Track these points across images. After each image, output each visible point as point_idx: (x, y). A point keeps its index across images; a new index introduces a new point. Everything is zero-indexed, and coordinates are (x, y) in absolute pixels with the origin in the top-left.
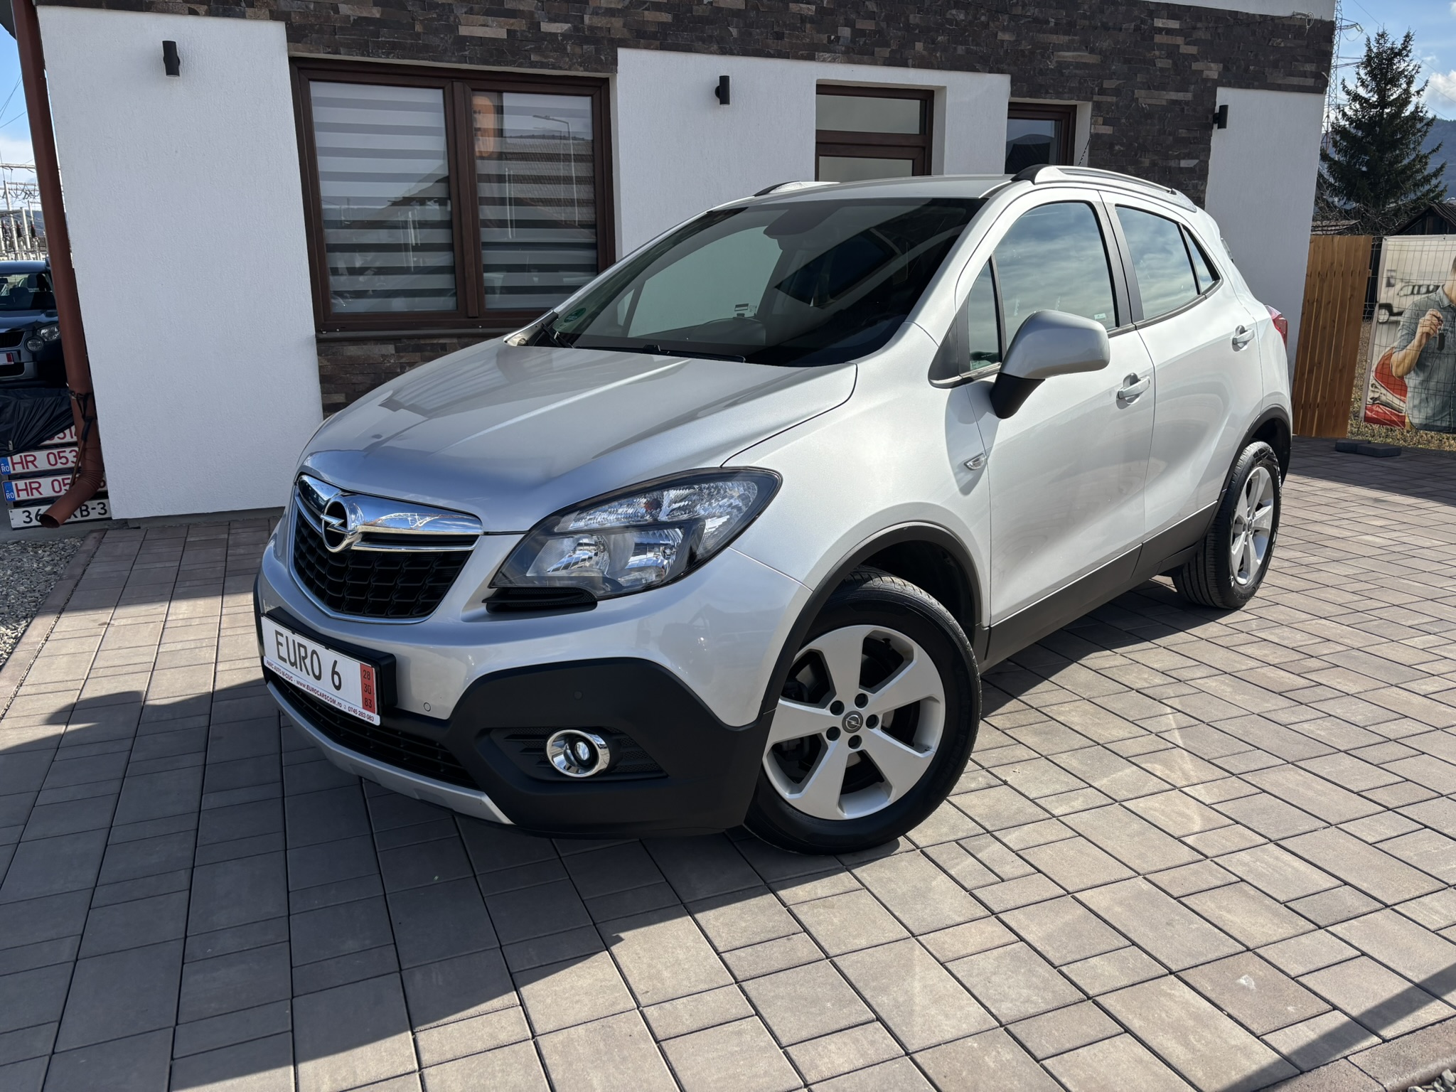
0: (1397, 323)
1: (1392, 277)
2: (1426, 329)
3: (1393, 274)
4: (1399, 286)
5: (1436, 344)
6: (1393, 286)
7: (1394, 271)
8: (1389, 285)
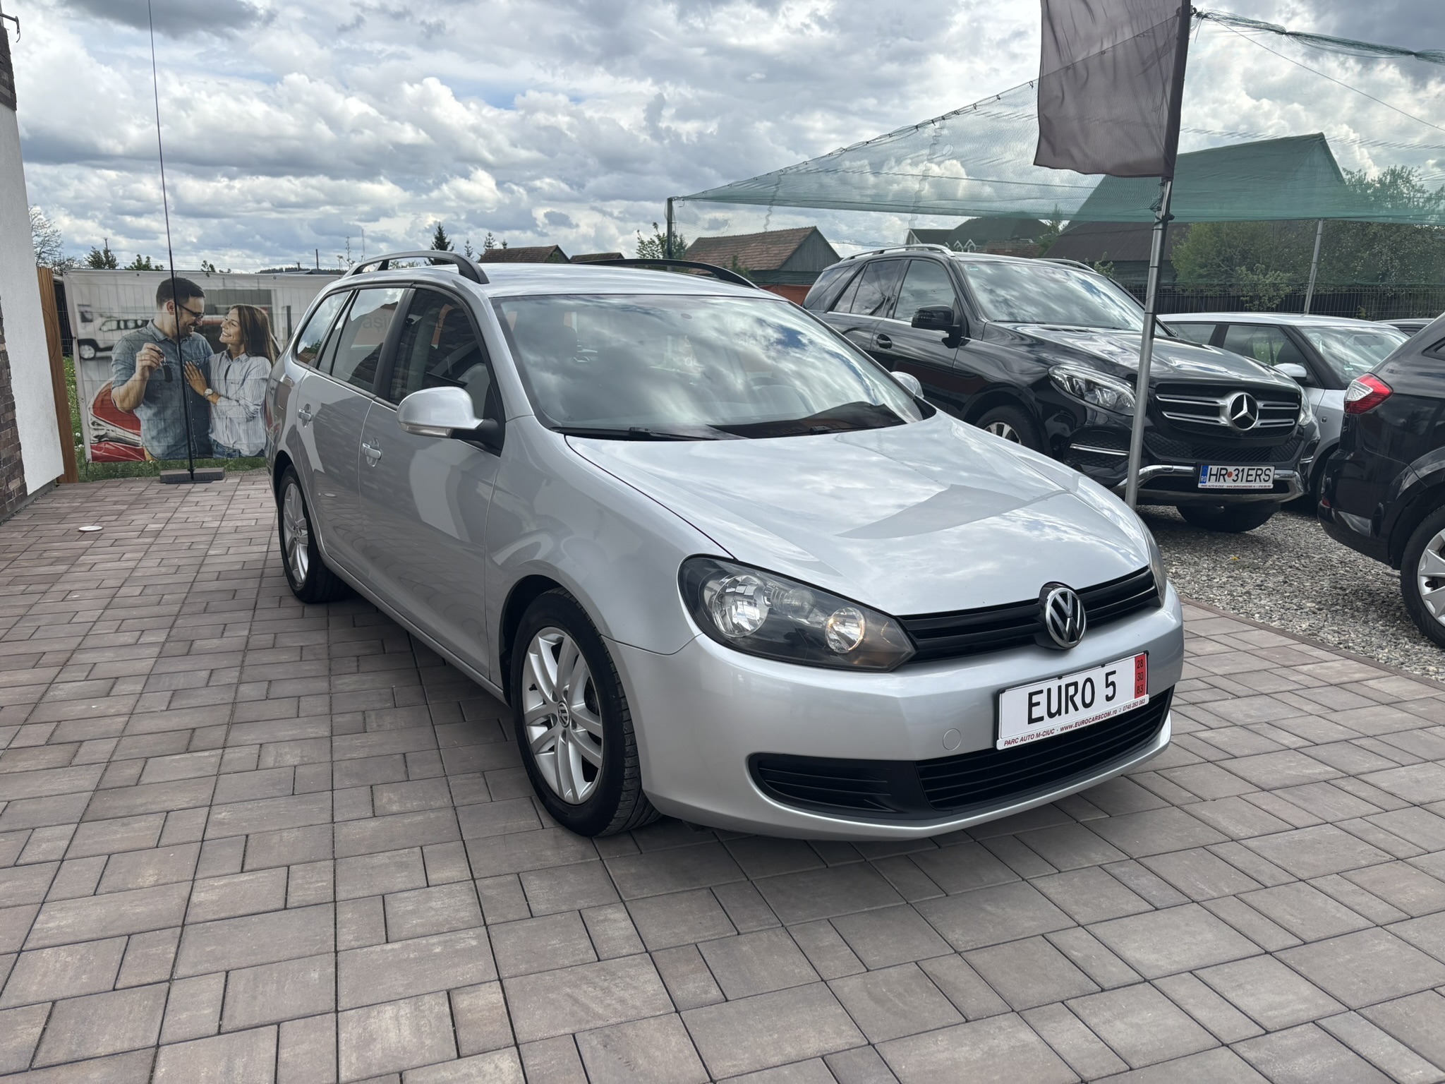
0: (109, 359)
1: (86, 312)
2: (148, 363)
3: (88, 309)
4: (98, 322)
5: (162, 377)
6: (91, 321)
7: (88, 306)
8: (85, 319)
